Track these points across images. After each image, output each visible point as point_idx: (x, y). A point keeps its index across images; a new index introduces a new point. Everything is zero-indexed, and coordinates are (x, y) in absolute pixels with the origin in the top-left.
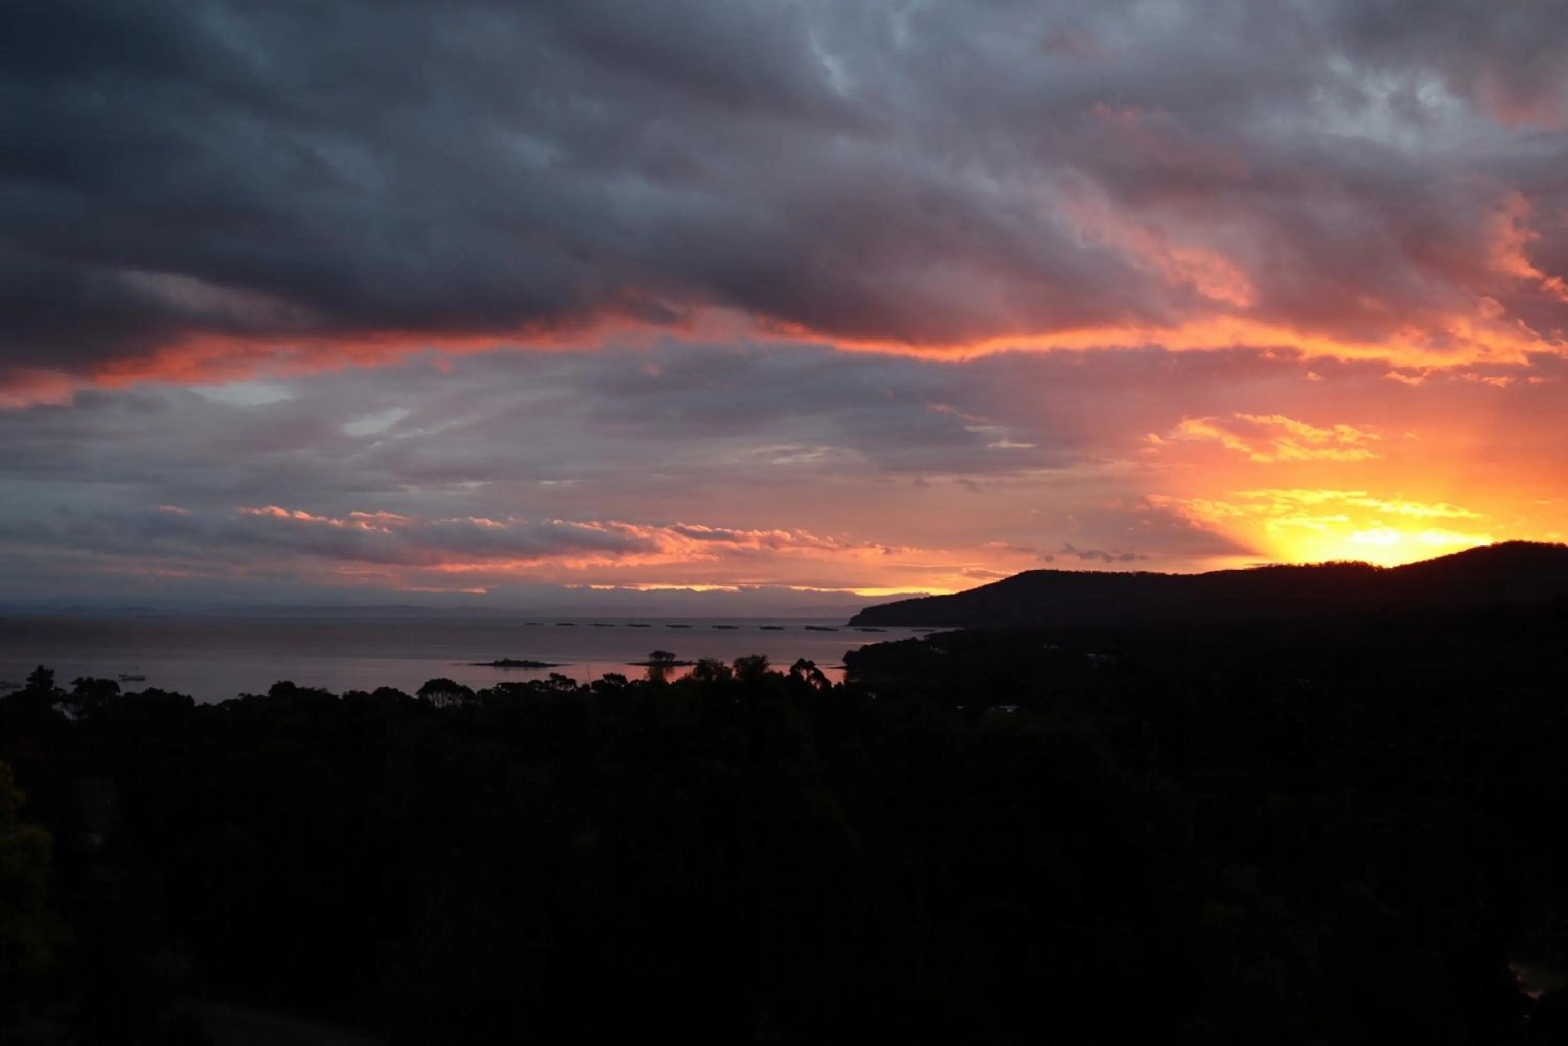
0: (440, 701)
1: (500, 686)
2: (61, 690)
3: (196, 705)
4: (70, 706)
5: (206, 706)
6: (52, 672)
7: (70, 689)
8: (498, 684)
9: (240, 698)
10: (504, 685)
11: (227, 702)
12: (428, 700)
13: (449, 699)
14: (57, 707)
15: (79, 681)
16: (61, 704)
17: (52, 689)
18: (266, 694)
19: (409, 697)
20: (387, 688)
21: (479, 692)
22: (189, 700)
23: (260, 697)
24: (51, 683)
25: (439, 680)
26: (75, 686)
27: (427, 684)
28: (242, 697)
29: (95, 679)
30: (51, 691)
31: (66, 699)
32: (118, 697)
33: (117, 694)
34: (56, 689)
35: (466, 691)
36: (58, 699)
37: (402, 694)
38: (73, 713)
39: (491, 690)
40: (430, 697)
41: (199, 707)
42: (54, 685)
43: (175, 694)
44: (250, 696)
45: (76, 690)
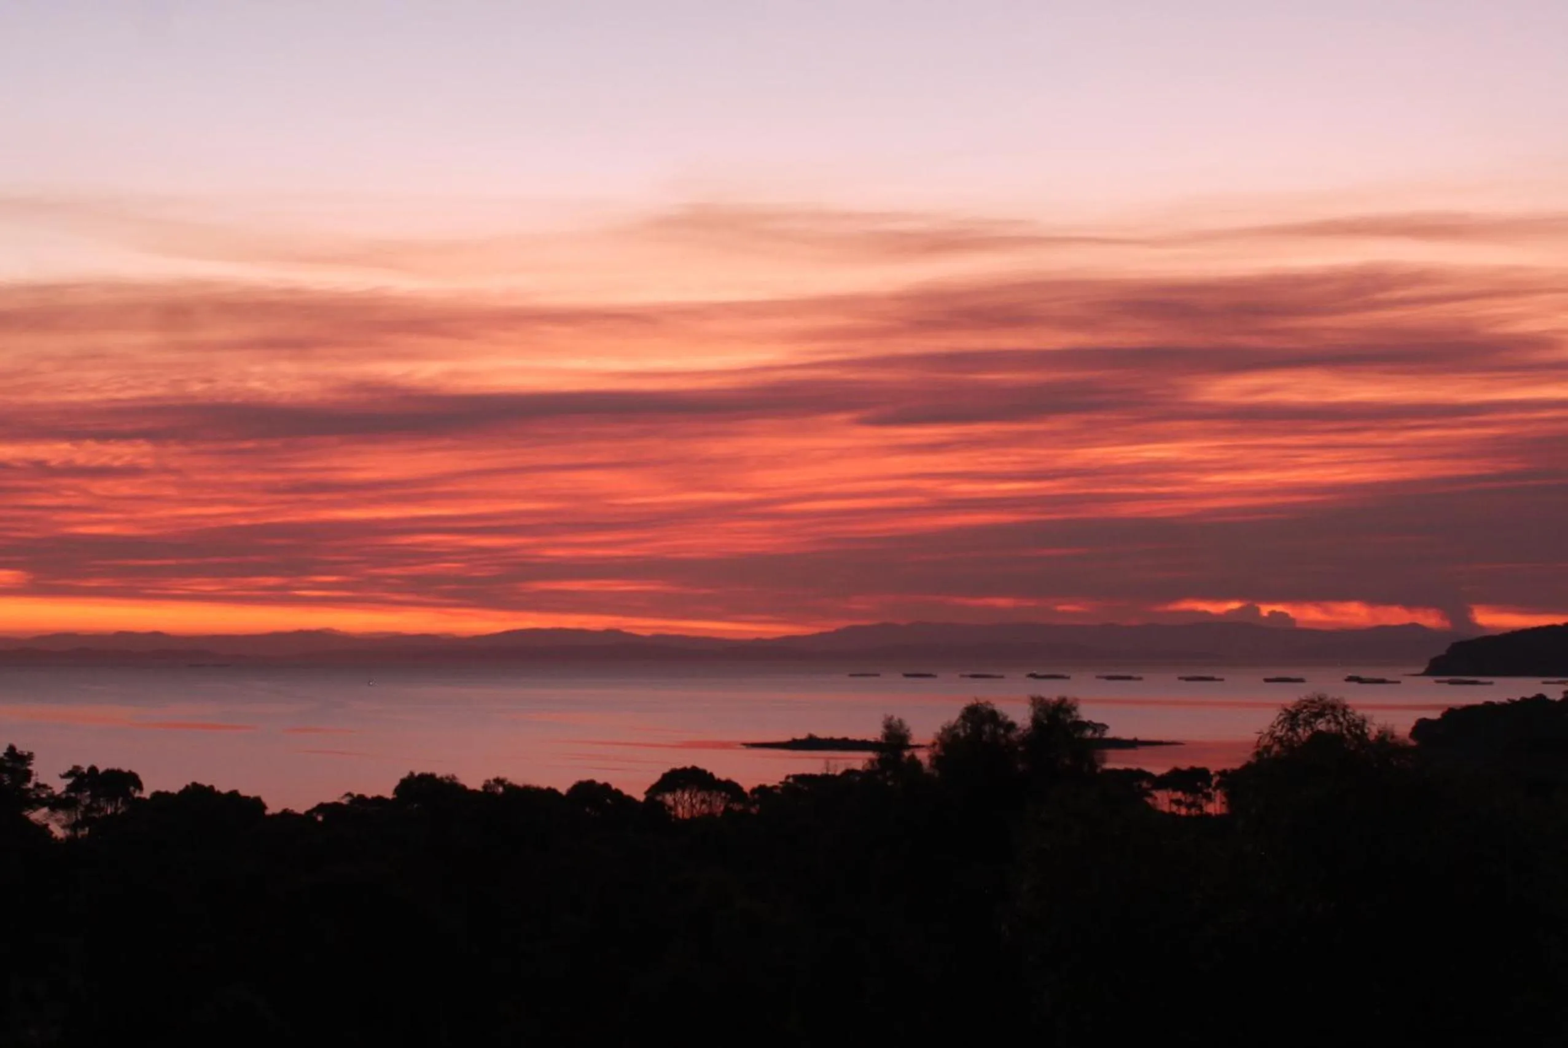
0: (687, 805)
1: (791, 780)
2: (45, 786)
3: (269, 812)
4: (61, 815)
5: (286, 815)
6: (30, 756)
7: (59, 786)
8: (788, 777)
9: (345, 801)
10: (796, 778)
11: (322, 808)
12: (662, 804)
13: (703, 801)
14: (39, 815)
15: (75, 772)
16: (45, 810)
17: (31, 785)
18: (389, 795)
19: (630, 799)
20: (591, 783)
21: (754, 791)
22: (257, 804)
23: (379, 800)
24: (28, 775)
25: (684, 770)
26: (69, 781)
27: (665, 777)
28: (348, 799)
29: (101, 769)
30: (29, 790)
31: (55, 803)
32: (139, 798)
33: (137, 794)
34: (37, 785)
35: (731, 788)
36: (40, 803)
37: (618, 792)
38: (63, 827)
39: (775, 787)
40: (669, 798)
41: (274, 816)
42: (33, 778)
43: (234, 794)
44: (361, 799)
45: (70, 788)
